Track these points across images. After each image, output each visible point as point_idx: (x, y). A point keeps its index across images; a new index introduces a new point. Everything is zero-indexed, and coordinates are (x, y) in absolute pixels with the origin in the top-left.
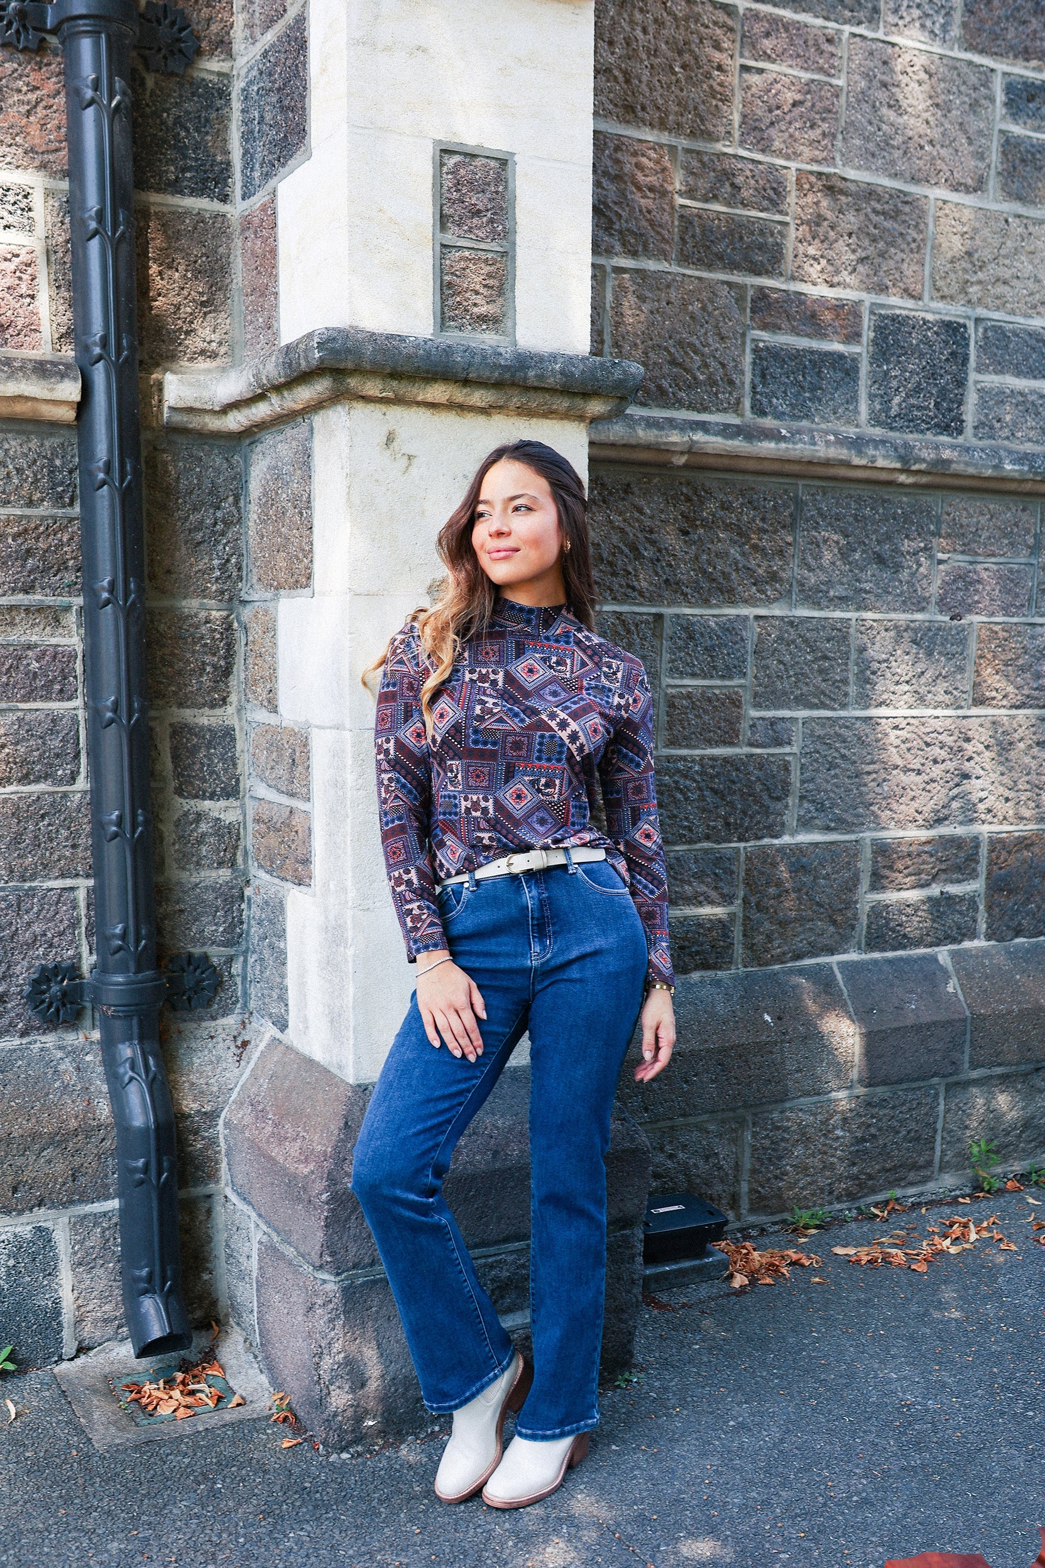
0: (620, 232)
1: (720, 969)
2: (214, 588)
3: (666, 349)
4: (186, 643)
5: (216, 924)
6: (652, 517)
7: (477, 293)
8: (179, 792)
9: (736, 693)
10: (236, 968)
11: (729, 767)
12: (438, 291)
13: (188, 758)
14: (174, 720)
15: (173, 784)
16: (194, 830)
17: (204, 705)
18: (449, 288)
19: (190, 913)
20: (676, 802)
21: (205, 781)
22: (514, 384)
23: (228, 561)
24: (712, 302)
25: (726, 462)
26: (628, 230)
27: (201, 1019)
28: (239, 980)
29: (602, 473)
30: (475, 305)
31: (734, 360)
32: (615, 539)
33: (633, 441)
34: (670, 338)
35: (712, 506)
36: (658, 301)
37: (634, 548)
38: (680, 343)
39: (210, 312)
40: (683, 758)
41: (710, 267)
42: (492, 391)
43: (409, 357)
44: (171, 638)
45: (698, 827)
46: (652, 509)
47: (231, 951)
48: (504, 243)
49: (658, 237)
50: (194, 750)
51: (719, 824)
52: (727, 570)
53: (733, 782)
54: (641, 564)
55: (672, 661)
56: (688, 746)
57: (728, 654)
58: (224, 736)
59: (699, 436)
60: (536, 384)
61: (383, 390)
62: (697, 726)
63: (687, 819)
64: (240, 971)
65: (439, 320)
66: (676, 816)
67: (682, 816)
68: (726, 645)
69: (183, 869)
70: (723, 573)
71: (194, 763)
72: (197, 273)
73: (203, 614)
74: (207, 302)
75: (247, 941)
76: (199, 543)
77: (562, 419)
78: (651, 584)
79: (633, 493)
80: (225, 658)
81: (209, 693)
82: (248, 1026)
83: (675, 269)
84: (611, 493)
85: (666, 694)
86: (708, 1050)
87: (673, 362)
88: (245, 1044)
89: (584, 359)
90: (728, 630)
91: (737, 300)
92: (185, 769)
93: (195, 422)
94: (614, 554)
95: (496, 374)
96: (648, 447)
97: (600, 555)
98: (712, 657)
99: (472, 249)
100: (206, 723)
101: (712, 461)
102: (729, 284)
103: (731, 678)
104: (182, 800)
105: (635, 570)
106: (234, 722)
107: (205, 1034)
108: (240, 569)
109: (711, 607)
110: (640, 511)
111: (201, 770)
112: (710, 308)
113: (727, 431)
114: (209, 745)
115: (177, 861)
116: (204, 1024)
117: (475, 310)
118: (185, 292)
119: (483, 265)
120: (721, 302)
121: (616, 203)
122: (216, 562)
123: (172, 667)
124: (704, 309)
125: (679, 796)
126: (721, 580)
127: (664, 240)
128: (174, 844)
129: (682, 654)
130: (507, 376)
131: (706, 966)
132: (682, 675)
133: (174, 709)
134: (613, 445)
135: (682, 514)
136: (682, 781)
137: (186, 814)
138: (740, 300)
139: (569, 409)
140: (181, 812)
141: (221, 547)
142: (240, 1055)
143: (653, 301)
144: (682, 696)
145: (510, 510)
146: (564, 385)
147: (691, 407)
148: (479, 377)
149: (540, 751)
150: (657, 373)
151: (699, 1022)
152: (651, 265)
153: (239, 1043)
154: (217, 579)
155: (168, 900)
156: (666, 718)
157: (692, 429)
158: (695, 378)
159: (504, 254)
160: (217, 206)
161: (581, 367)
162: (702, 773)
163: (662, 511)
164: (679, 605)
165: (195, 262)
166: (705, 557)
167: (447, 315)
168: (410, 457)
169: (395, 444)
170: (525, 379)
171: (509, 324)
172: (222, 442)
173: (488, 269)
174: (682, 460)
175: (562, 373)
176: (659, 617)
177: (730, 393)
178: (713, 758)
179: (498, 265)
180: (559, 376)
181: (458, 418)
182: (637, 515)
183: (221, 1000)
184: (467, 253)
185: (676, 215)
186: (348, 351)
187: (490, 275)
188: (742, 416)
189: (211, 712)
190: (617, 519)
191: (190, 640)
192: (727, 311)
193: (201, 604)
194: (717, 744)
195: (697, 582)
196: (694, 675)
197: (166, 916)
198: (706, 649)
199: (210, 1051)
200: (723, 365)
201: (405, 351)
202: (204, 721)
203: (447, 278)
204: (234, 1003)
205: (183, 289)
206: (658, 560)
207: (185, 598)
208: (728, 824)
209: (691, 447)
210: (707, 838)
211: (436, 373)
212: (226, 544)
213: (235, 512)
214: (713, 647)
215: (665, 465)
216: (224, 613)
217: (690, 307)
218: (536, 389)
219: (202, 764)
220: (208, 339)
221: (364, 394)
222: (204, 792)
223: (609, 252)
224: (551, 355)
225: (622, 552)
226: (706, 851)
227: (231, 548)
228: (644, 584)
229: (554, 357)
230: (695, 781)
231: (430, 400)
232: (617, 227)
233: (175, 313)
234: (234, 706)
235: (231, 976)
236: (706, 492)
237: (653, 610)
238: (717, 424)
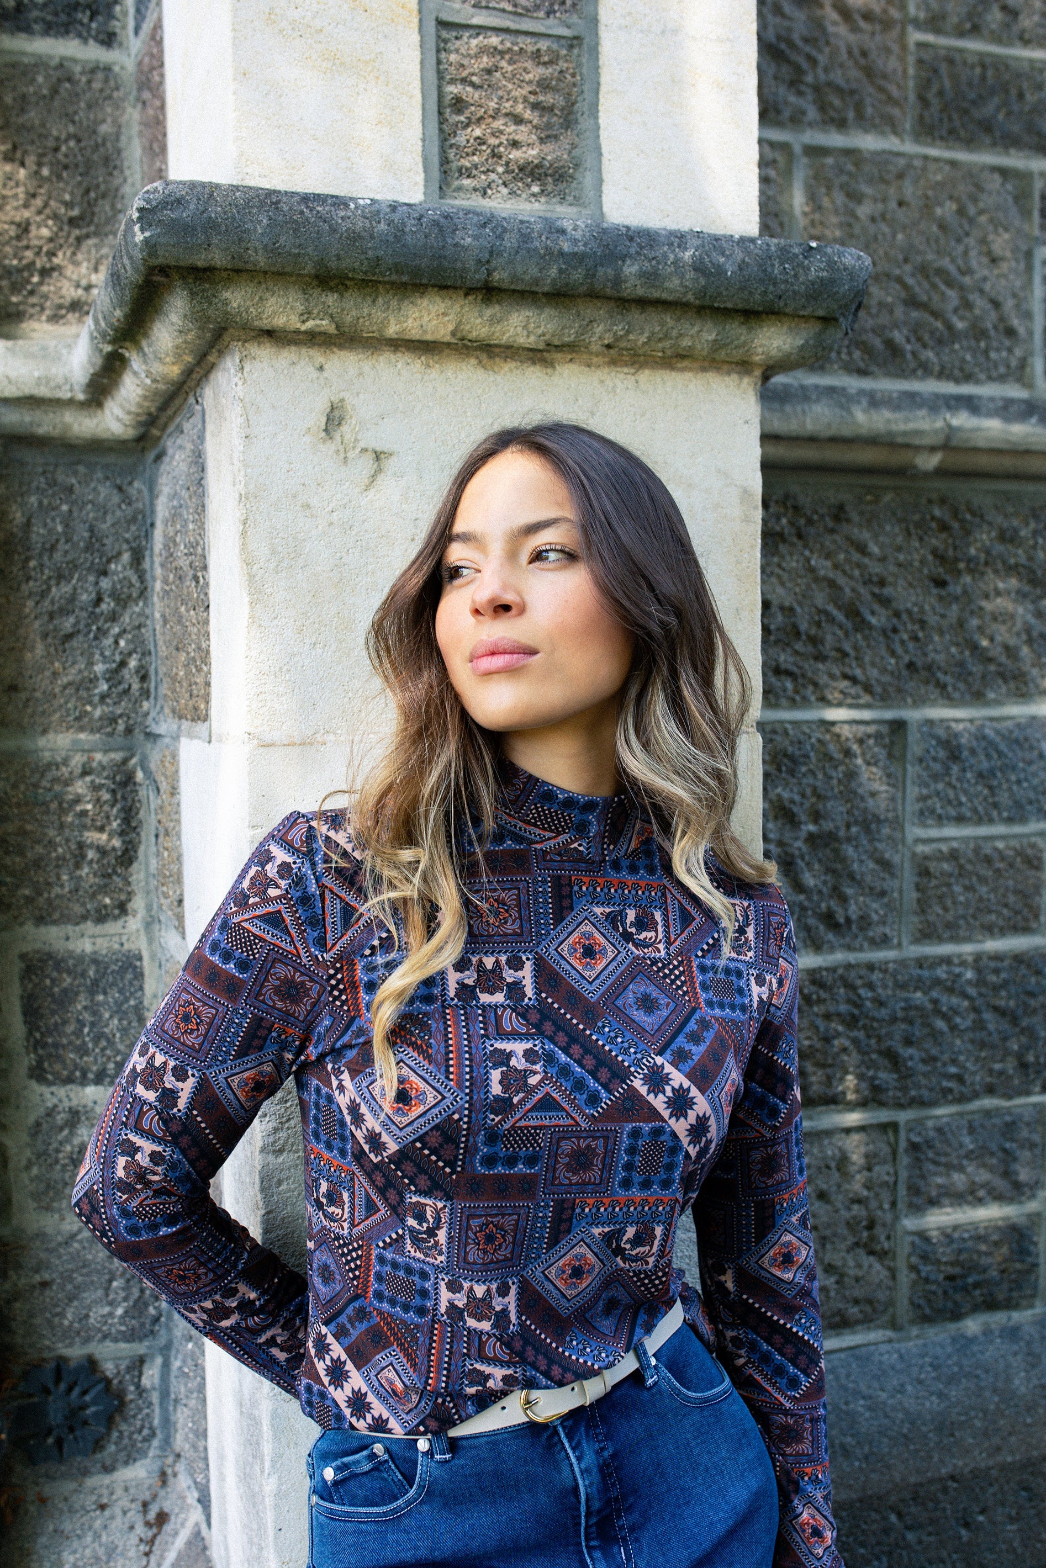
0: (817, 89)
1: (1016, 1307)
2: (98, 713)
3: (899, 280)
4: (47, 812)
5: (111, 1304)
6: (883, 559)
7: (518, 120)
8: (38, 1074)
9: (1033, 846)
10: (151, 1376)
11: (1023, 970)
12: (434, 117)
13: (53, 1012)
14: (27, 948)
15: (26, 1061)
16: (68, 1140)
17: (84, 918)
18: (459, 112)
19: (62, 1287)
20: (935, 1035)
21: (86, 1053)
22: (593, 295)
23: (123, 664)
24: (975, 200)
25: (1007, 463)
26: (829, 84)
27: (86, 1473)
28: (155, 1397)
29: (795, 488)
30: (515, 144)
31: (1014, 296)
32: (820, 598)
33: (846, 432)
34: (906, 260)
35: (984, 537)
36: (884, 200)
37: (853, 612)
38: (923, 270)
39: (88, 236)
40: (947, 960)
41: (969, 143)
42: (548, 312)
43: (354, 237)
44: (18, 805)
45: (974, 1073)
46: (882, 546)
47: (140, 1348)
48: (574, 19)
49: (883, 97)
50: (68, 996)
51: (1010, 1065)
52: (1012, 642)
53: (1031, 994)
54: (866, 638)
55: (923, 798)
56: (955, 939)
57: (1019, 782)
58: (123, 970)
59: (962, 420)
60: (640, 292)
61: (307, 315)
62: (967, 904)
63: (954, 1062)
64: (157, 1381)
65: (436, 174)
66: (935, 1059)
67: (946, 1057)
68: (1014, 768)
69: (48, 1208)
70: (1007, 648)
71: (65, 1022)
72: (60, 169)
73: (78, 760)
74: (81, 217)
75: (169, 1329)
76: (69, 637)
77: (704, 369)
78: (884, 670)
79: (848, 521)
80: (122, 834)
81: (93, 896)
82: (171, 1480)
83: (910, 147)
84: (810, 522)
85: (914, 854)
86: (1003, 1467)
87: (912, 302)
88: (162, 1518)
89: (744, 241)
90: (1017, 741)
91: (1016, 199)
92: (49, 1032)
93: (46, 424)
94: (818, 624)
95: (553, 272)
96: (872, 441)
97: (795, 626)
98: (991, 788)
99: (507, 31)
100: (88, 948)
101: (983, 462)
102: (1004, 172)
103: (1023, 820)
104: (45, 1090)
105: (856, 648)
106: (141, 945)
107: (90, 1502)
108: (144, 678)
109: (987, 704)
110: (862, 549)
111: (78, 1033)
112: (972, 210)
113: (1006, 410)
114: (94, 988)
115: (36, 1196)
116: (90, 1482)
117: (515, 154)
118: (39, 202)
119: (529, 65)
120: (987, 201)
121: (806, 40)
122: (99, 668)
123: (22, 853)
124: (961, 212)
125: (940, 1024)
126: (1003, 659)
127: (890, 100)
128: (28, 1167)
129: (940, 786)
130: (577, 275)
131: (991, 1305)
132: (940, 820)
133: (29, 927)
134: (812, 440)
135: (934, 552)
136: (944, 999)
137: (51, 1113)
138: (1021, 197)
139: (717, 346)
140: (42, 1111)
141: (108, 641)
142: (151, 1542)
143: (875, 200)
144: (940, 856)
145: (525, 556)
146: (702, 294)
147: (943, 374)
148: (514, 278)
149: (629, 1167)
150: (884, 319)
151: (985, 1412)
152: (869, 142)
153: (152, 1515)
154: (103, 697)
155: (18, 1266)
156: (915, 895)
157: (949, 408)
158: (950, 327)
159: (574, 42)
160: (93, 52)
161: (739, 255)
162: (980, 982)
163: (899, 549)
164: (934, 704)
165: (56, 150)
166: (975, 622)
167: (454, 165)
168: (378, 456)
169: (345, 428)
170: (618, 281)
171: (588, 180)
172: (111, 459)
173: (536, 73)
174: (930, 462)
175: (698, 267)
176: (898, 726)
177: (1010, 350)
178: (997, 957)
179: (563, 65)
180: (690, 275)
181: (480, 374)
182: (856, 556)
183: (121, 1437)
184: (494, 40)
185: (911, 60)
186: (211, 225)
187: (544, 85)
188: (1030, 386)
189: (99, 929)
190: (823, 566)
191: (54, 806)
192: (1000, 215)
193: (75, 742)
194: (1003, 932)
195: (961, 664)
196: (960, 820)
197: (16, 1296)
198: (980, 775)
199: (97, 1536)
200: (996, 304)
201: (344, 226)
202: (86, 946)
203: (453, 89)
204: (146, 1440)
205: (34, 196)
206: (895, 630)
207: (45, 732)
208: (1023, 1066)
209: (948, 438)
210: (990, 1090)
211: (416, 272)
212: (119, 635)
213: (134, 579)
214: (992, 772)
215: (903, 472)
216: (118, 756)
217: (939, 211)
218: (643, 303)
219: (81, 1024)
220: (84, 283)
221: (265, 323)
222: (84, 1075)
223: (797, 120)
224: (672, 233)
225: (832, 620)
226: (988, 1113)
227: (128, 642)
228: (874, 673)
229: (680, 239)
230: (965, 995)
231: (415, 334)
232: (809, 79)
233: (18, 238)
234: (139, 916)
235: (141, 1391)
236: (974, 514)
237: (889, 715)
238: (992, 399)
